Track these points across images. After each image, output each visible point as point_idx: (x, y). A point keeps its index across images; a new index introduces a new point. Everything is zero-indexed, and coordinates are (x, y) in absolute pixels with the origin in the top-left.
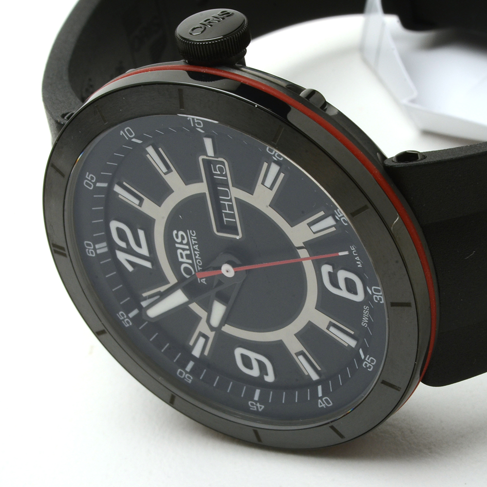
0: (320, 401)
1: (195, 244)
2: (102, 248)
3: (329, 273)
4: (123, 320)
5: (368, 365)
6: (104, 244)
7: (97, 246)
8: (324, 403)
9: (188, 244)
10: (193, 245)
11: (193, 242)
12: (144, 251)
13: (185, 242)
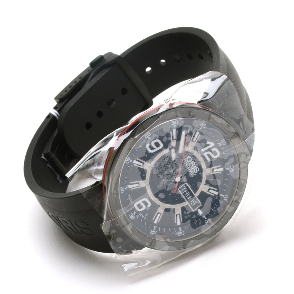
0: (130, 159)
1: (191, 172)
2: (220, 144)
3: (148, 204)
4: (203, 124)
5: (123, 189)
6: (219, 145)
7: (221, 145)
8: (128, 160)
9: (193, 170)
10: (191, 171)
11: (192, 172)
12: (205, 154)
13: (194, 170)
